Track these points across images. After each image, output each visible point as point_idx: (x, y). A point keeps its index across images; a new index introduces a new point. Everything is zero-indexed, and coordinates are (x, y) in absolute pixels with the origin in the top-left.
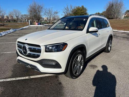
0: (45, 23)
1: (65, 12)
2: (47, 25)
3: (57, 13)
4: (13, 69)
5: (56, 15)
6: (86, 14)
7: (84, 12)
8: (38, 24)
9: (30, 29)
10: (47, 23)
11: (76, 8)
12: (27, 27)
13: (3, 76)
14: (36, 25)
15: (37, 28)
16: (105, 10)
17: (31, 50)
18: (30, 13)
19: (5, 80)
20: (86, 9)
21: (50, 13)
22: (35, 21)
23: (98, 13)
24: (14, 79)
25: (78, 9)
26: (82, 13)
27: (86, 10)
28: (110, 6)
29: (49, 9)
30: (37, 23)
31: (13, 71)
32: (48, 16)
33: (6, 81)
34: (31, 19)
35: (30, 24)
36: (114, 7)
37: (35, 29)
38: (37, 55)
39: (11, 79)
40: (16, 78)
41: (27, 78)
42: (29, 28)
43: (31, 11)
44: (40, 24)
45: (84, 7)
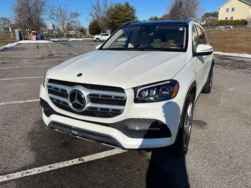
0: (53, 37)
1: (93, 13)
2: (56, 40)
3: (77, 15)
4: (30, 144)
5: (75, 20)
6: (134, 18)
7: (129, 15)
8: (37, 39)
9: (23, 49)
10: (57, 37)
11: (114, 7)
12: (14, 44)
13: (15, 165)
14: (33, 41)
15: (38, 47)
16: (168, 13)
17: (94, 99)
18: (19, 15)
19: (24, 174)
20: (134, 9)
21: (61, 14)
22: (30, 32)
23: (155, 17)
24: (46, 169)
25: (119, 8)
26: (126, 16)
27: (133, 11)
28: (176, 4)
29: (60, 7)
30: (34, 37)
31: (33, 149)
32: (58, 22)
33: (28, 175)
34: (21, 27)
35: (18, 38)
36: (184, 6)
37: (35, 48)
38: (113, 110)
39: (39, 168)
40: (52, 165)
41: (76, 161)
42: (18, 46)
43: (20, 10)
44: (42, 38)
45: (130, 4)
